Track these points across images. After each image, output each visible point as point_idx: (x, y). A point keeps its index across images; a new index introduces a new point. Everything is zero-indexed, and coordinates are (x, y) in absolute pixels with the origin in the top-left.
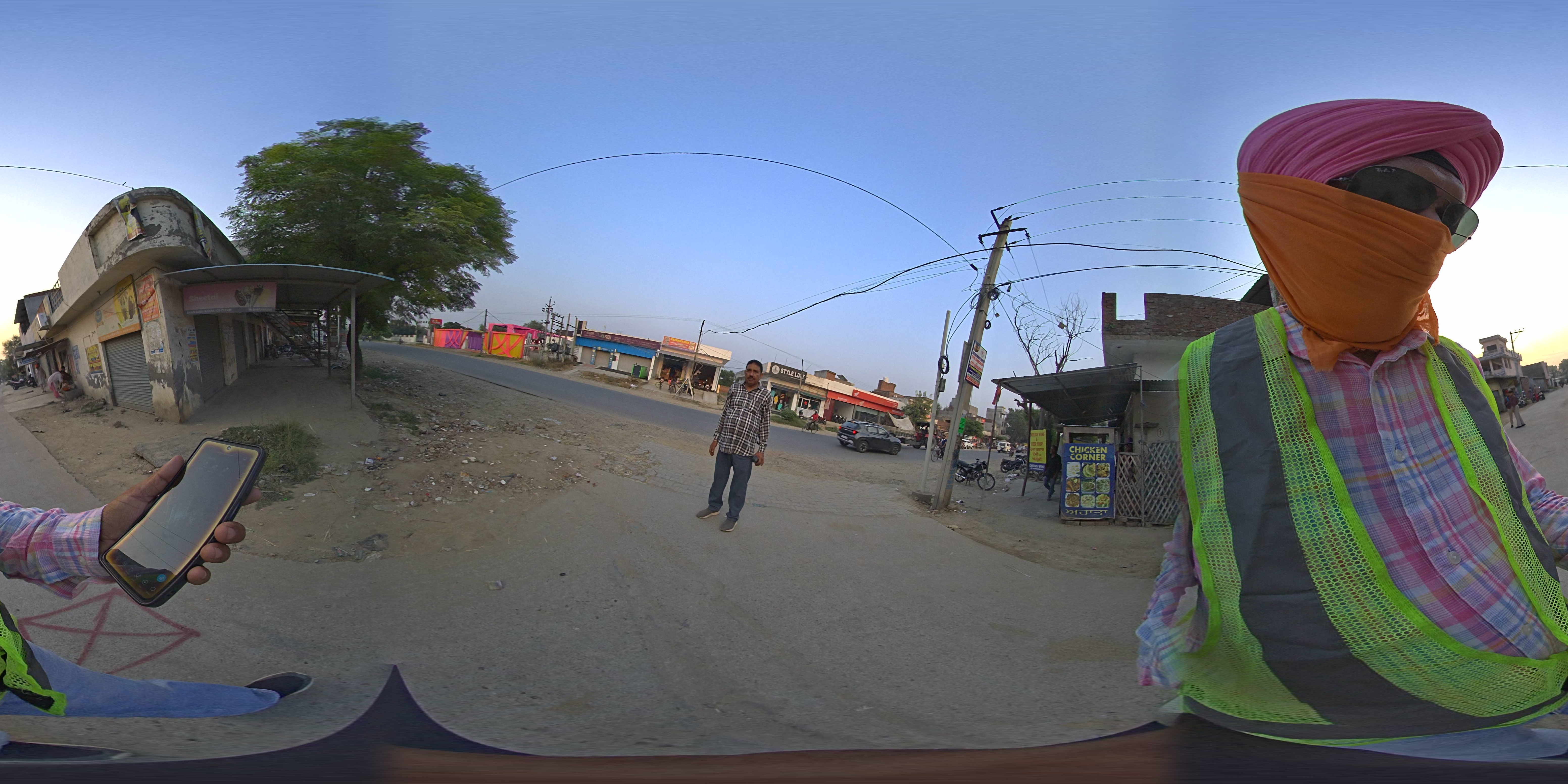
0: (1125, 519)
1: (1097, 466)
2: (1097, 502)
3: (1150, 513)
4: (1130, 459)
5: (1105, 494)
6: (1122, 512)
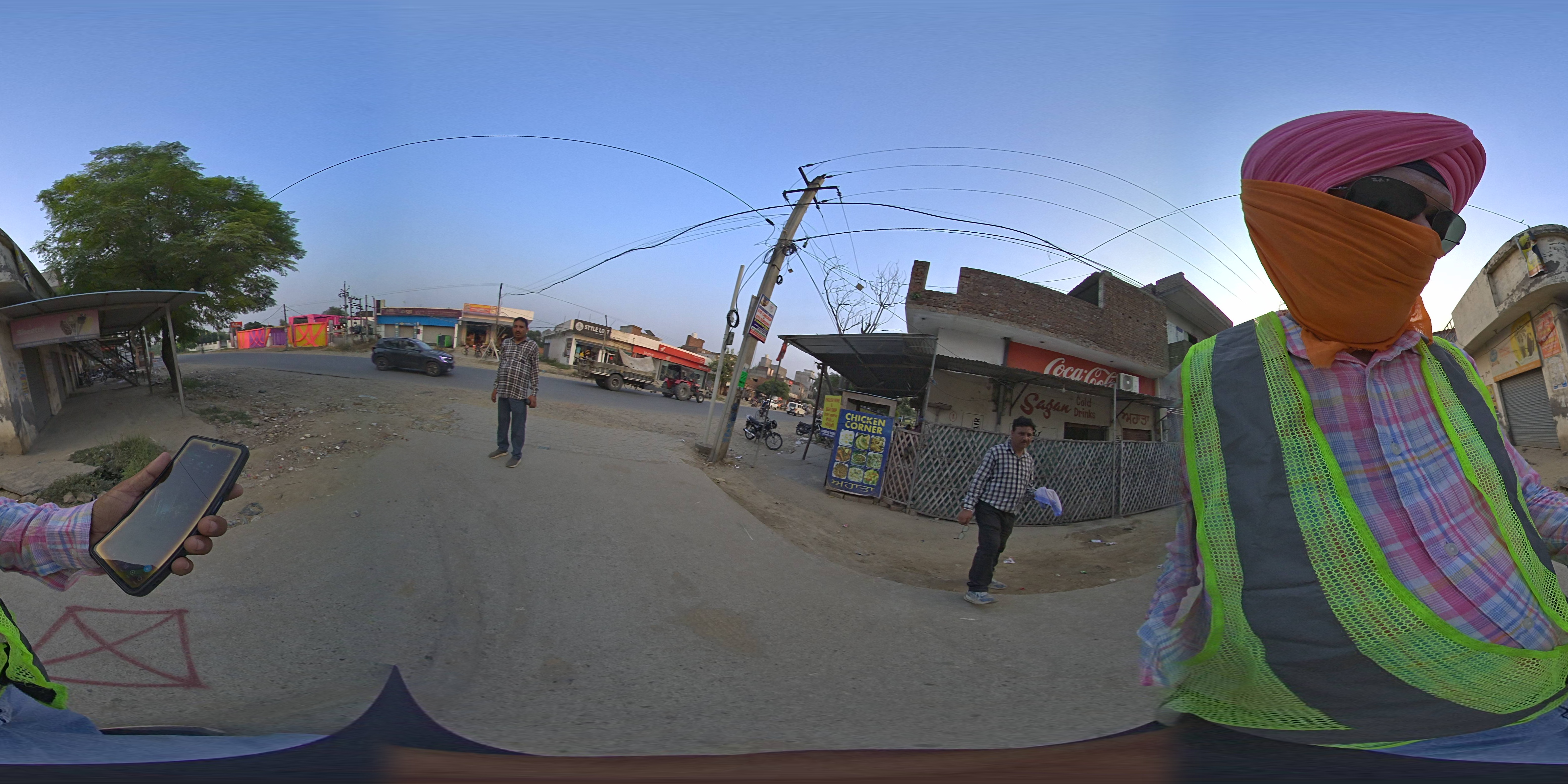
0: (890, 501)
1: (871, 439)
2: (865, 477)
3: (917, 500)
4: (908, 439)
5: (875, 470)
6: (889, 493)
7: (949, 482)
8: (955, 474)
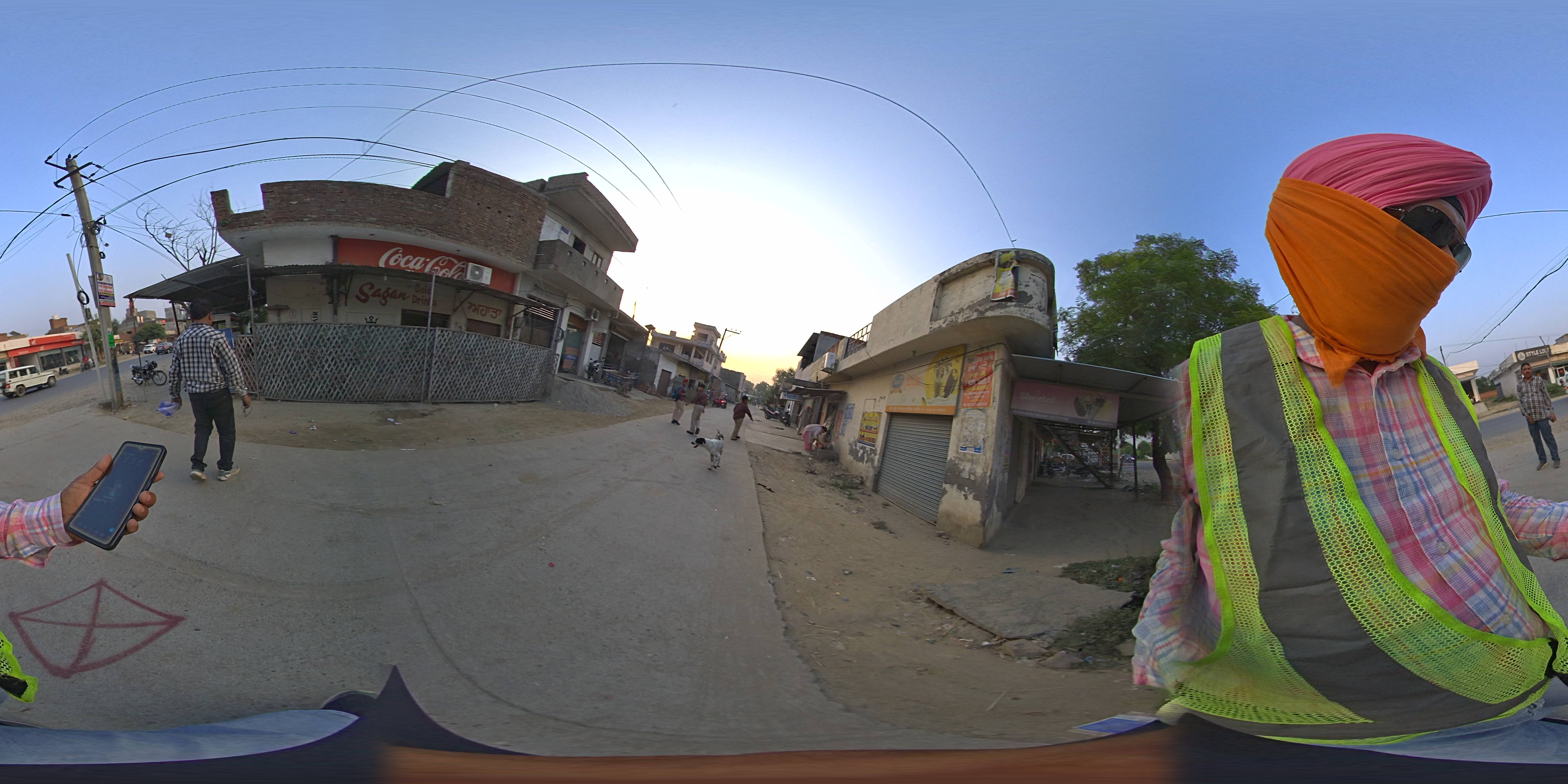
3: (263, 388)
4: (246, 341)
7: (281, 369)
8: (285, 362)
